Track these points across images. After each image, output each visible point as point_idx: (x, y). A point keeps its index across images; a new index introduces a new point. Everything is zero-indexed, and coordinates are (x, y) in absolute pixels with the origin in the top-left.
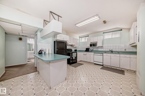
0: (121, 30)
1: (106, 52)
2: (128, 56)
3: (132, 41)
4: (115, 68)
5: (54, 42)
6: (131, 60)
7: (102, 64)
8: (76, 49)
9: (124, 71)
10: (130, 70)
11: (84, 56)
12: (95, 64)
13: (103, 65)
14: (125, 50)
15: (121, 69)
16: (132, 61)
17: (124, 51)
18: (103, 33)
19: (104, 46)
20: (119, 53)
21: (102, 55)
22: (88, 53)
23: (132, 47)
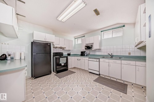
0: (124, 26)
1: (104, 57)
2: (133, 63)
3: (137, 39)
4: (115, 80)
5: (32, 43)
6: (137, 69)
7: (98, 73)
8: (69, 53)
9: (127, 85)
10: (136, 84)
11: (78, 61)
12: (90, 72)
13: (99, 75)
14: (130, 53)
15: (122, 82)
16: (138, 71)
17: (128, 55)
18: (101, 32)
19: (102, 49)
20: (120, 58)
21: (98, 60)
22: (82, 58)
23: (139, 50)
